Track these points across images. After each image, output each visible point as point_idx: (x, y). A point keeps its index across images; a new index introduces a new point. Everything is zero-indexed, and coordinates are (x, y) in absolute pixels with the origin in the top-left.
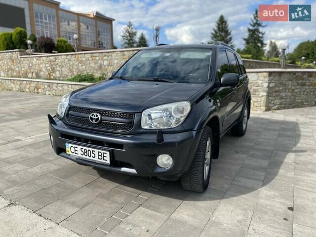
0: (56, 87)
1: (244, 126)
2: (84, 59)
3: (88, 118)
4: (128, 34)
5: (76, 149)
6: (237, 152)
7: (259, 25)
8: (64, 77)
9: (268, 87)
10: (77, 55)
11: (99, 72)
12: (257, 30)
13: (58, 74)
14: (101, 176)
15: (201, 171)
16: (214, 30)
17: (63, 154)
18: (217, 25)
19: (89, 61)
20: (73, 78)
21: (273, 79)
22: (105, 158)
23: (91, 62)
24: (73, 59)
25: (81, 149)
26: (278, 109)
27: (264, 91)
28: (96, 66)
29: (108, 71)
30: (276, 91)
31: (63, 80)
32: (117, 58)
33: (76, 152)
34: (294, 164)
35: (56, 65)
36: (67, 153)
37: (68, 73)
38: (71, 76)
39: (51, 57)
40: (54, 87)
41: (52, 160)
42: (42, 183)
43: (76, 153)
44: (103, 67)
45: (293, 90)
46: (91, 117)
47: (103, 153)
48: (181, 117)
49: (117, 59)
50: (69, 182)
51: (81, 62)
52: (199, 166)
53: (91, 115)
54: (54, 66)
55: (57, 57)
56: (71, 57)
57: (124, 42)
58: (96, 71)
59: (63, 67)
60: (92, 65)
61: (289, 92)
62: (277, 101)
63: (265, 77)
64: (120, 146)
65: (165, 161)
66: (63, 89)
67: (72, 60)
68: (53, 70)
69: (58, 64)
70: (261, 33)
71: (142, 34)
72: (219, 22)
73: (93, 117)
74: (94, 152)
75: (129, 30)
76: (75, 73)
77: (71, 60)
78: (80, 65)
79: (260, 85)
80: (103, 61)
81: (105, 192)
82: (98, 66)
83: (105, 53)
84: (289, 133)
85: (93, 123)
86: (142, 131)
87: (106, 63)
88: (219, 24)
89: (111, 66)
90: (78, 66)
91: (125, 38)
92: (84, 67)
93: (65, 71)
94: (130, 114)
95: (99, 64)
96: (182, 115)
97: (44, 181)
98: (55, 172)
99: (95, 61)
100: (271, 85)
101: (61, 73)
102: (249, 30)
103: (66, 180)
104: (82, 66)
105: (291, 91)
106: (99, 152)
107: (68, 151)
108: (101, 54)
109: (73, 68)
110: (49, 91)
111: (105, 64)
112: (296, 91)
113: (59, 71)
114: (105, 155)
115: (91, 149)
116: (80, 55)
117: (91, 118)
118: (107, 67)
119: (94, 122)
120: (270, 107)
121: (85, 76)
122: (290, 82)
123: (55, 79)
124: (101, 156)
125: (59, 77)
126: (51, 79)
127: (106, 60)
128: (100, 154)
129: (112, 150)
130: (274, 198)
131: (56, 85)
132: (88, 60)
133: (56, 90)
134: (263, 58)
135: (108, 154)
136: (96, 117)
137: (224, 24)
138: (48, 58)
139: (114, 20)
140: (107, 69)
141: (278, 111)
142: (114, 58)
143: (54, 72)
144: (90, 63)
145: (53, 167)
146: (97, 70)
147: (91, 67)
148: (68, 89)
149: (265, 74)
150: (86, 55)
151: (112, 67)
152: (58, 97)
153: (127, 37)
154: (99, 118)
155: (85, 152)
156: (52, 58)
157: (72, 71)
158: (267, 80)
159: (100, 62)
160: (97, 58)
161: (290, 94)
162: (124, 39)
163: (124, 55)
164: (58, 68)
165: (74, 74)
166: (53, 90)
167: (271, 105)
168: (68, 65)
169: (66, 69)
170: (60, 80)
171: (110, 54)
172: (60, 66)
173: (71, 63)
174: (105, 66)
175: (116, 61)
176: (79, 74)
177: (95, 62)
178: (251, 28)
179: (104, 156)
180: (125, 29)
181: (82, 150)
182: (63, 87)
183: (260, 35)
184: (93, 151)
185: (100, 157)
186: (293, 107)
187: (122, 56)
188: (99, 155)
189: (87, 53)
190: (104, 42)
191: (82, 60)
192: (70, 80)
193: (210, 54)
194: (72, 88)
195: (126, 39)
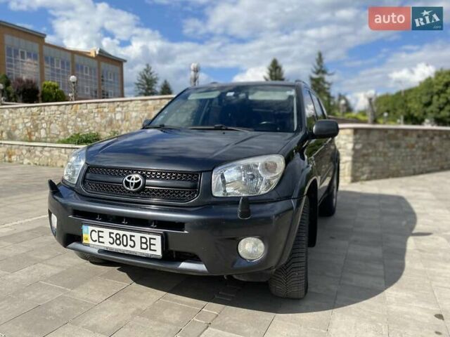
0: (41, 152)
1: (334, 200)
2: (85, 111)
3: (122, 183)
4: (144, 81)
5: (101, 234)
6: (332, 238)
7: (324, 72)
8: (53, 137)
9: (354, 149)
10: (75, 106)
11: (109, 130)
12: (322, 79)
13: (43, 133)
14: (135, 281)
15: (304, 264)
16: (265, 78)
17: (74, 245)
18: (268, 71)
19: (92, 114)
20: (68, 139)
21: (359, 139)
22: (152, 247)
23: (96, 115)
24: (69, 112)
25: (110, 233)
26: (368, 179)
27: (348, 155)
28: (104, 121)
29: (122, 128)
30: (364, 155)
31: (51, 142)
32: (135, 109)
33: (101, 240)
34: (417, 251)
35: (40, 120)
36: (84, 241)
37: (60, 132)
38: (65, 136)
39: (34, 108)
40: (37, 153)
41: (46, 260)
42: (34, 296)
43: (99, 242)
44: (114, 122)
45: (385, 154)
46: (126, 181)
47: (150, 239)
48: (274, 178)
49: (137, 111)
50: (81, 294)
51: (81, 115)
52: (301, 255)
53: (126, 178)
54: (38, 122)
55: (43, 108)
56: (65, 108)
57: (139, 92)
58: (103, 129)
59: (51, 123)
60: (98, 119)
61: (380, 156)
62: (366, 169)
63: (348, 135)
64: (179, 225)
65: (251, 248)
66: (52, 156)
67: (66, 112)
68: (36, 128)
69: (43, 118)
70: (327, 83)
71: (166, 82)
72: (271, 68)
73: (130, 181)
74: (133, 238)
75: (147, 76)
76: (70, 131)
77: (64, 113)
78: (79, 120)
79: (342, 146)
80: (115, 114)
81: (146, 306)
82: (107, 121)
83: (118, 103)
84: (394, 210)
85: (129, 192)
86: (213, 199)
87: (119, 117)
88: (271, 71)
89: (127, 121)
90: (75, 121)
91: (140, 86)
92: (85, 123)
93: (56, 128)
94: (193, 174)
95: (108, 119)
96: (273, 175)
97: (38, 294)
98: (54, 278)
99: (103, 114)
100: (358, 147)
101: (48, 132)
102: (312, 79)
103: (75, 291)
104: (82, 121)
105: (382, 154)
106: (141, 237)
107: (87, 239)
108: (111, 105)
109: (67, 124)
110: (28, 158)
111: (117, 118)
112: (390, 154)
113: (45, 129)
114: (152, 241)
115: (128, 234)
116: (79, 106)
117: (127, 184)
118: (120, 122)
119: (132, 189)
120: (357, 177)
121: (87, 136)
122: (381, 143)
123: (39, 140)
124: (146, 243)
125: (46, 138)
126: (31, 141)
127: (120, 112)
128: (144, 240)
129: (165, 232)
130: (411, 303)
131: (39, 149)
132: (92, 112)
133: (40, 157)
134: (337, 114)
135: (158, 241)
136: (134, 181)
137: (278, 70)
138: (29, 110)
139: (125, 61)
140: (120, 126)
141: (368, 183)
142: (132, 109)
143: (37, 131)
144: (94, 117)
145: (50, 270)
146: (105, 127)
147: (96, 122)
148: (59, 156)
149: (349, 132)
150: (88, 105)
151: (128, 123)
152: (43, 168)
153: (143, 85)
154: (140, 182)
155: (117, 239)
156: (35, 110)
157: (65, 129)
158: (351, 139)
159: (110, 115)
160: (106, 110)
161: (381, 159)
162: (139, 88)
163: (148, 105)
164: (44, 125)
165: (69, 133)
166: (35, 156)
167: (358, 174)
168: (60, 120)
169: (57, 126)
170: (45, 142)
171: (125, 104)
172: (46, 122)
173: (65, 116)
174: (118, 120)
175: (134, 114)
176: (77, 133)
177: (102, 116)
178: (315, 76)
179: (150, 244)
180: (140, 74)
181: (112, 235)
182: (52, 152)
183: (326, 86)
184: (131, 236)
185: (144, 246)
186: (387, 177)
187: (144, 107)
188: (141, 243)
189: (90, 103)
190: (110, 91)
191: (82, 112)
192: (63, 142)
193: (293, 93)
194: (65, 153)
195: (143, 89)
